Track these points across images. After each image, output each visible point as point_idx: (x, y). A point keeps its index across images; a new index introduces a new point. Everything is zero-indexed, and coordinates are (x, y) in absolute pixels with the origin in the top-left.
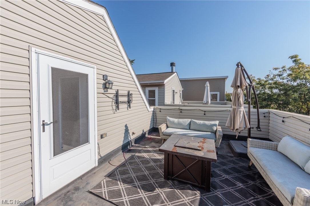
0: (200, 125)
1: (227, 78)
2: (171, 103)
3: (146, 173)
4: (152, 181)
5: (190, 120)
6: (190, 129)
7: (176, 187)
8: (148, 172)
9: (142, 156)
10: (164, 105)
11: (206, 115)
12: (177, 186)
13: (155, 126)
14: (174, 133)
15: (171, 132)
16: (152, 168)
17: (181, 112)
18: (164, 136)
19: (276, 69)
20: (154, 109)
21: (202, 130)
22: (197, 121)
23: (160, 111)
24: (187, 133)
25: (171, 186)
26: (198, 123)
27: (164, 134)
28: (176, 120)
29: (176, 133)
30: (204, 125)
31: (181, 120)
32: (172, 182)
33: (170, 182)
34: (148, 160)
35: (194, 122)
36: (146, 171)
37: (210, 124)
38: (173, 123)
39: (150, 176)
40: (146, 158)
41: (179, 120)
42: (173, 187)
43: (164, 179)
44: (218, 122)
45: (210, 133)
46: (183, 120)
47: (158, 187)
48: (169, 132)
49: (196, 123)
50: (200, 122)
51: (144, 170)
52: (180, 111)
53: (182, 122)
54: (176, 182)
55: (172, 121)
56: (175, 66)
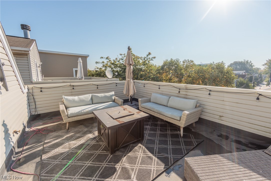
0: (102, 97)
1: (88, 57)
2: (37, 81)
3: (88, 163)
4: (104, 165)
5: (91, 95)
6: (93, 104)
7: (126, 153)
8: (90, 161)
9: (57, 154)
10: (32, 83)
11: (99, 88)
12: (126, 151)
13: (33, 113)
14: (82, 111)
15: (78, 111)
16: (87, 155)
17: (73, 89)
18: (70, 119)
19: (121, 55)
20: (28, 90)
21: (104, 101)
22: (99, 95)
23: (41, 91)
24: (95, 107)
25: (123, 155)
26: (100, 96)
27: (69, 116)
28: (76, 98)
29: (84, 110)
30: (106, 97)
31: (82, 97)
32: (119, 151)
33: (118, 153)
34: (72, 152)
35: (96, 95)
36: (85, 162)
37: (109, 95)
38: (74, 101)
39: (97, 163)
40: (65, 152)
41: (79, 96)
42: (125, 154)
43: (111, 155)
44: (114, 92)
45: (111, 102)
46: (83, 96)
47: (115, 164)
48: (75, 112)
49: (98, 96)
50: (101, 95)
51: (82, 164)
52: (72, 87)
53: (84, 99)
54: (122, 150)
55: (71, 99)
56: (30, 31)
